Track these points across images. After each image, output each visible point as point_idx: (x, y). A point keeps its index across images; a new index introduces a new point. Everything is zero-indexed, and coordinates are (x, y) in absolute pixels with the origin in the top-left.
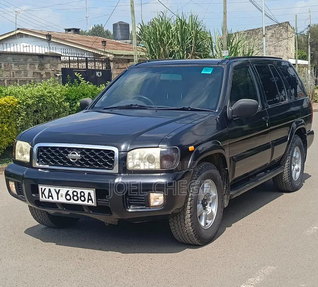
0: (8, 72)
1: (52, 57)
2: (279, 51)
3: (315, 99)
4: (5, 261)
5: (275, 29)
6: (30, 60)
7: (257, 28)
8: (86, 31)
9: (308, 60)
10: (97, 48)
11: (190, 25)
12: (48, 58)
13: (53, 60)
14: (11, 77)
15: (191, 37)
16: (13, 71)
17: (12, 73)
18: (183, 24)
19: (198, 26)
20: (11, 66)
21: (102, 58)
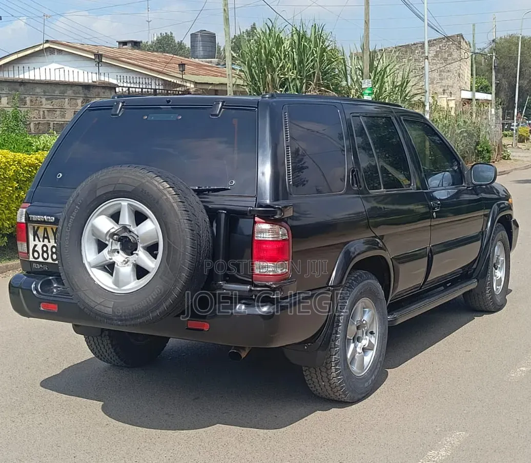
0: (36, 111)
1: (103, 88)
2: (447, 79)
3: (502, 154)
4: (54, 416)
5: (441, 45)
6: (70, 92)
7: (413, 44)
8: (147, 43)
9: (491, 93)
10: (169, 72)
11: (313, 40)
12: (96, 90)
13: (104, 93)
14: (40, 118)
15: (313, 57)
16: (44, 109)
17: (41, 113)
18: (302, 38)
19: (325, 41)
20: (41, 102)
21: (178, 89)
